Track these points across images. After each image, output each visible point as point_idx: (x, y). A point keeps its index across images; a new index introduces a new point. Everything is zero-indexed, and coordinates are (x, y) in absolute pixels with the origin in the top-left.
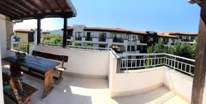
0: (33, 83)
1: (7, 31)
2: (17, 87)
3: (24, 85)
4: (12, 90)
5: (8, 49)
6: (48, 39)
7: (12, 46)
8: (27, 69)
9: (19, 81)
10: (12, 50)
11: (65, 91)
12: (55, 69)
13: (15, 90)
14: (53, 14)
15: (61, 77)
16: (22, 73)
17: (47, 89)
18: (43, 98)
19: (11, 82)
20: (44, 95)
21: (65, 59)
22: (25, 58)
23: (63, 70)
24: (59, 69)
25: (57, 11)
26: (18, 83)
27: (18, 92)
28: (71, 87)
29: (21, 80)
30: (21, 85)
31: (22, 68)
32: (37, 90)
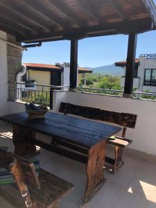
0: (63, 172)
1: (10, 62)
2: (27, 180)
3: (43, 174)
4: (15, 186)
5: (11, 98)
6: (88, 83)
7: (19, 95)
8: (48, 140)
9: (32, 165)
10: (18, 101)
11: (130, 190)
12: (109, 141)
13: (23, 187)
14: (103, 28)
15: (120, 159)
16: (38, 148)
17: (91, 183)
18: (84, 202)
19: (14, 169)
20: (86, 197)
21: (129, 120)
22: (46, 116)
23: (125, 143)
24: (117, 141)
25: (111, 21)
26: (29, 169)
27: (30, 192)
28: (143, 184)
29: (36, 163)
30: (37, 175)
31: (38, 137)
32: (72, 185)
